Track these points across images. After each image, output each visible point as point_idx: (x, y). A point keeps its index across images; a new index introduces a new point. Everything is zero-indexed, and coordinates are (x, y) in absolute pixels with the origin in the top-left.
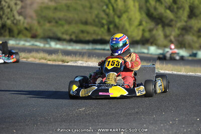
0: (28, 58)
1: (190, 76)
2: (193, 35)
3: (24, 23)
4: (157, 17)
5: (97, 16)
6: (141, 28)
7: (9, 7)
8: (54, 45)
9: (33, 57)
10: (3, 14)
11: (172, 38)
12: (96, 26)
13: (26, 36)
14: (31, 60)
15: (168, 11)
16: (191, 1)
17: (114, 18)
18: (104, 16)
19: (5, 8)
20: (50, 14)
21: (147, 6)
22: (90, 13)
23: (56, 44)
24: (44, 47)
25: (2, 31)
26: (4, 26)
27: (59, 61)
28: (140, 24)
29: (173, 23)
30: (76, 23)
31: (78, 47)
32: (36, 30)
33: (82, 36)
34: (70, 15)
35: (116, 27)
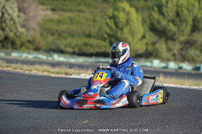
1: (194, 90)
2: (197, 48)
3: (27, 35)
4: (160, 29)
5: (100, 30)
6: (145, 41)
7: (12, 19)
8: (57, 58)
10: (6, 26)
11: (176, 51)
12: (100, 39)
13: (28, 48)
14: (34, 72)
15: (171, 24)
16: (195, 15)
17: (116, 32)
18: (108, 30)
19: (8, 21)
20: (53, 27)
21: (150, 19)
22: (94, 26)
23: (59, 57)
24: (47, 59)
25: (5, 43)
26: (6, 38)
27: (62, 74)
28: (143, 37)
29: (177, 36)
30: (80, 35)
31: (81, 60)
32: (39, 43)
33: (85, 49)
34: (73, 28)
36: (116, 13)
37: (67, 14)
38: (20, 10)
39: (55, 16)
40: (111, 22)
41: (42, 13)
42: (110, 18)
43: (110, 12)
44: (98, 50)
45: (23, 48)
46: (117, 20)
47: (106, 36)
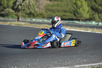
0: (40, 27)
3: (39, 12)
4: (95, 9)
5: (70, 9)
6: (89, 13)
7: (33, 5)
9: (42, 26)
10: (31, 8)
12: (70, 13)
13: (40, 17)
15: (100, 7)
17: (77, 10)
18: (73, 9)
19: (31, 5)
20: (50, 8)
22: (67, 7)
24: (48, 22)
25: (30, 15)
26: (30, 13)
28: (88, 12)
30: (61, 11)
31: (62, 22)
32: (44, 15)
33: (64, 17)
34: (59, 8)
35: (78, 13)
36: (77, 2)
37: (56, 3)
38: (36, 1)
39: (51, 3)
40: (74, 6)
41: (46, 2)
42: (74, 4)
43: (74, 1)
44: (69, 17)
45: (38, 17)
46: (77, 5)
47: (72, 11)
